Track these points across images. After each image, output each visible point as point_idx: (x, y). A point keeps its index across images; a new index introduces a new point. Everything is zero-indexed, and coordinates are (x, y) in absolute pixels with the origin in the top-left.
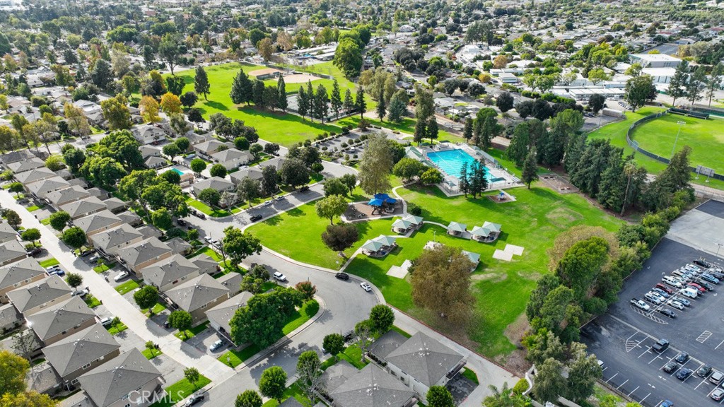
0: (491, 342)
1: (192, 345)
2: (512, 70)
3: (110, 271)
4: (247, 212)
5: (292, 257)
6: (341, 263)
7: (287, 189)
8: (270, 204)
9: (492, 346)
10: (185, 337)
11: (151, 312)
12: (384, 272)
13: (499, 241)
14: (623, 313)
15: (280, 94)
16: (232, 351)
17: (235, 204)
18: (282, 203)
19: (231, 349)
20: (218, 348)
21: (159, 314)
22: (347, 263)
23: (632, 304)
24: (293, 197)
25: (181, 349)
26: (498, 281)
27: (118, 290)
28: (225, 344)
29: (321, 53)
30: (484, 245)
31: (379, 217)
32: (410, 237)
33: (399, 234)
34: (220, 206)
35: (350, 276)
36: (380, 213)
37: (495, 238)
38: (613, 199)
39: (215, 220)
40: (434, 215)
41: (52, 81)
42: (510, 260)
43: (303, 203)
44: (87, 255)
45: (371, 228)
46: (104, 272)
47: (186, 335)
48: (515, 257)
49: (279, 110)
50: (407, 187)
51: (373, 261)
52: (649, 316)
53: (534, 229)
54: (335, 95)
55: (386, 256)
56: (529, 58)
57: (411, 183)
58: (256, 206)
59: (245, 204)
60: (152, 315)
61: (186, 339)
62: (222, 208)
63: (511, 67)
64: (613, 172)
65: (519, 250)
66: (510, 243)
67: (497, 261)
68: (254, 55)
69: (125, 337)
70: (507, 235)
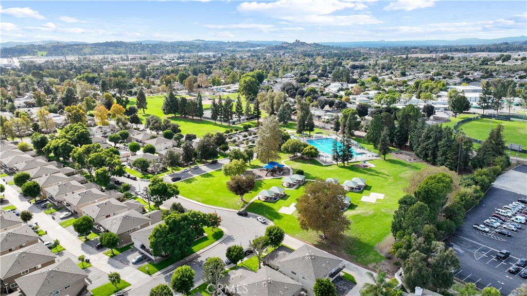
0: (364, 254)
1: (118, 260)
2: (365, 95)
3: (57, 212)
4: (170, 176)
5: (203, 202)
6: (242, 206)
7: (201, 162)
8: (188, 171)
9: (365, 257)
10: (112, 255)
11: (86, 238)
12: (276, 211)
13: (365, 191)
14: (468, 234)
15: (198, 106)
16: (150, 263)
17: (161, 171)
18: (197, 170)
19: (149, 262)
20: (139, 261)
21: (92, 240)
22: (247, 206)
23: (475, 228)
24: (205, 167)
25: (108, 263)
26: (367, 215)
27: (61, 225)
28: (145, 258)
29: (229, 88)
30: (353, 193)
31: (272, 177)
32: (296, 189)
33: (287, 187)
34: (149, 173)
35: (249, 213)
36: (272, 175)
37: (362, 189)
38: (449, 162)
39: (145, 181)
40: (314, 176)
41: (32, 104)
42: (374, 202)
43: (213, 170)
44: (40, 203)
45: (265, 184)
46: (51, 213)
47: (113, 253)
48: (378, 200)
49: (197, 118)
50: (292, 160)
51: (267, 204)
52: (490, 236)
53: (391, 183)
54: (238, 105)
55: (277, 201)
56: (376, 89)
57: (295, 158)
58: (176, 172)
59: (168, 171)
60: (87, 241)
61: (113, 256)
62: (150, 174)
63: (364, 94)
64: (448, 141)
65: (381, 196)
66: (373, 192)
67: (365, 203)
68: (181, 90)
69: (62, 255)
70: (371, 187)
